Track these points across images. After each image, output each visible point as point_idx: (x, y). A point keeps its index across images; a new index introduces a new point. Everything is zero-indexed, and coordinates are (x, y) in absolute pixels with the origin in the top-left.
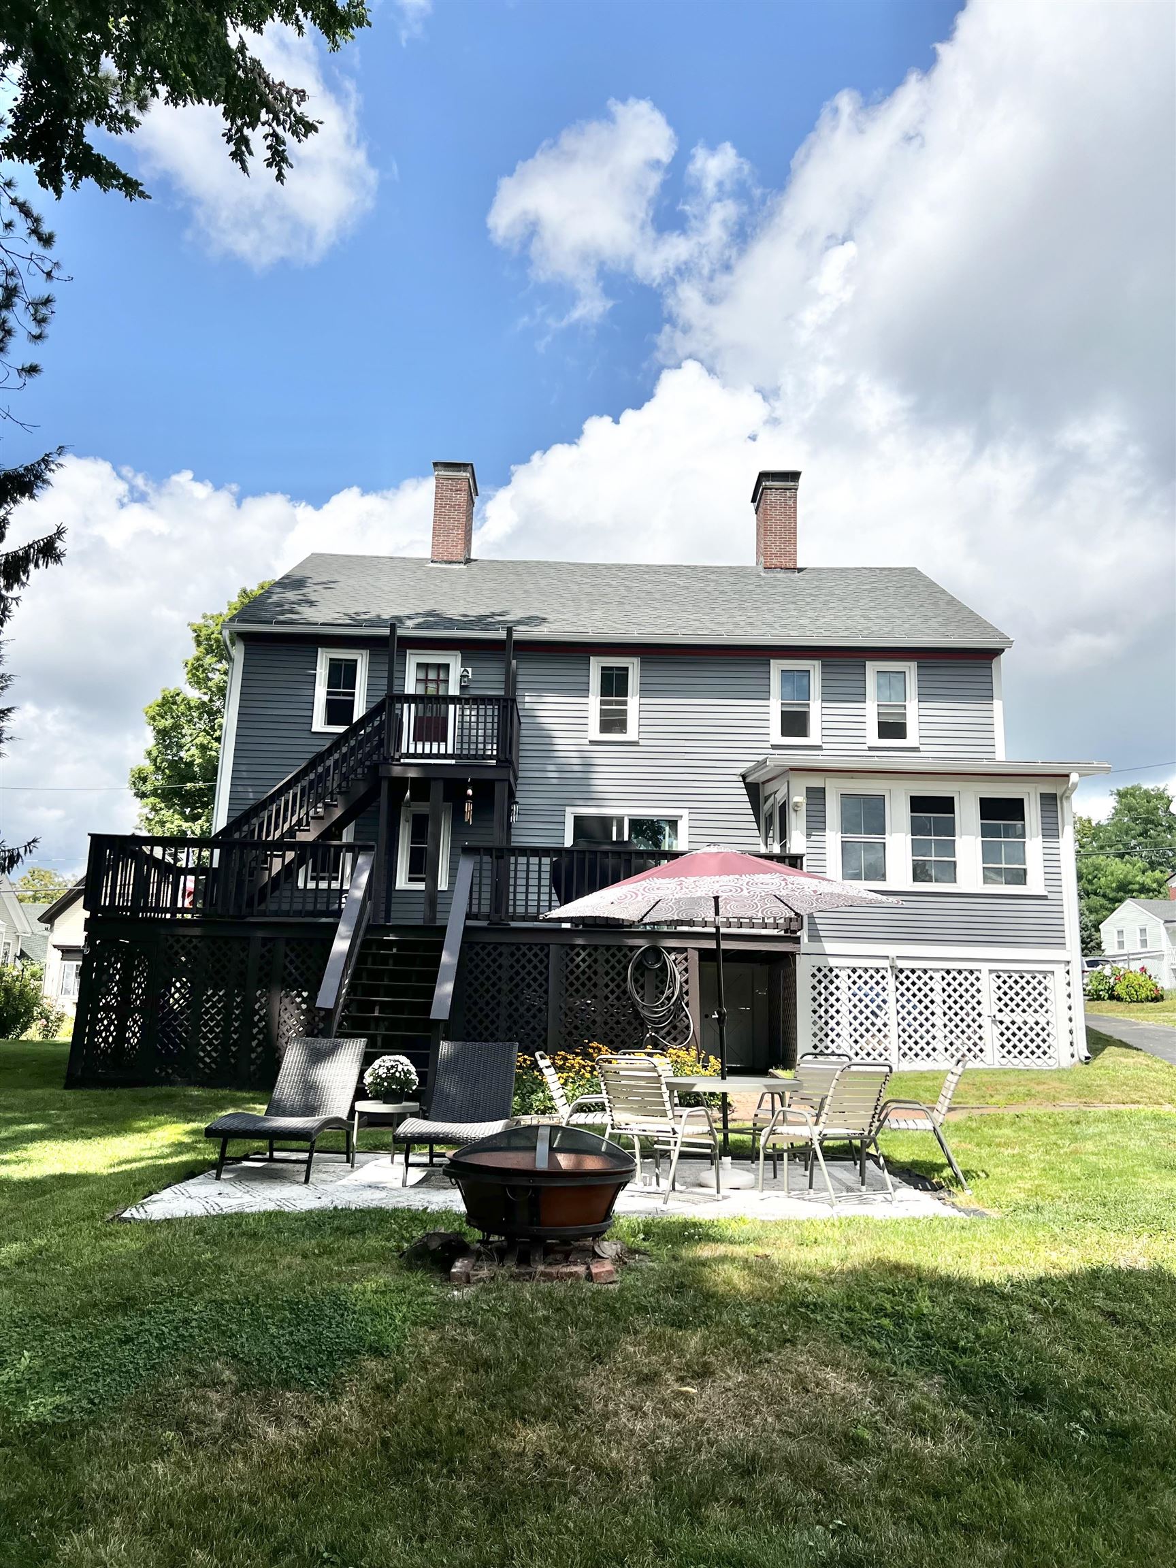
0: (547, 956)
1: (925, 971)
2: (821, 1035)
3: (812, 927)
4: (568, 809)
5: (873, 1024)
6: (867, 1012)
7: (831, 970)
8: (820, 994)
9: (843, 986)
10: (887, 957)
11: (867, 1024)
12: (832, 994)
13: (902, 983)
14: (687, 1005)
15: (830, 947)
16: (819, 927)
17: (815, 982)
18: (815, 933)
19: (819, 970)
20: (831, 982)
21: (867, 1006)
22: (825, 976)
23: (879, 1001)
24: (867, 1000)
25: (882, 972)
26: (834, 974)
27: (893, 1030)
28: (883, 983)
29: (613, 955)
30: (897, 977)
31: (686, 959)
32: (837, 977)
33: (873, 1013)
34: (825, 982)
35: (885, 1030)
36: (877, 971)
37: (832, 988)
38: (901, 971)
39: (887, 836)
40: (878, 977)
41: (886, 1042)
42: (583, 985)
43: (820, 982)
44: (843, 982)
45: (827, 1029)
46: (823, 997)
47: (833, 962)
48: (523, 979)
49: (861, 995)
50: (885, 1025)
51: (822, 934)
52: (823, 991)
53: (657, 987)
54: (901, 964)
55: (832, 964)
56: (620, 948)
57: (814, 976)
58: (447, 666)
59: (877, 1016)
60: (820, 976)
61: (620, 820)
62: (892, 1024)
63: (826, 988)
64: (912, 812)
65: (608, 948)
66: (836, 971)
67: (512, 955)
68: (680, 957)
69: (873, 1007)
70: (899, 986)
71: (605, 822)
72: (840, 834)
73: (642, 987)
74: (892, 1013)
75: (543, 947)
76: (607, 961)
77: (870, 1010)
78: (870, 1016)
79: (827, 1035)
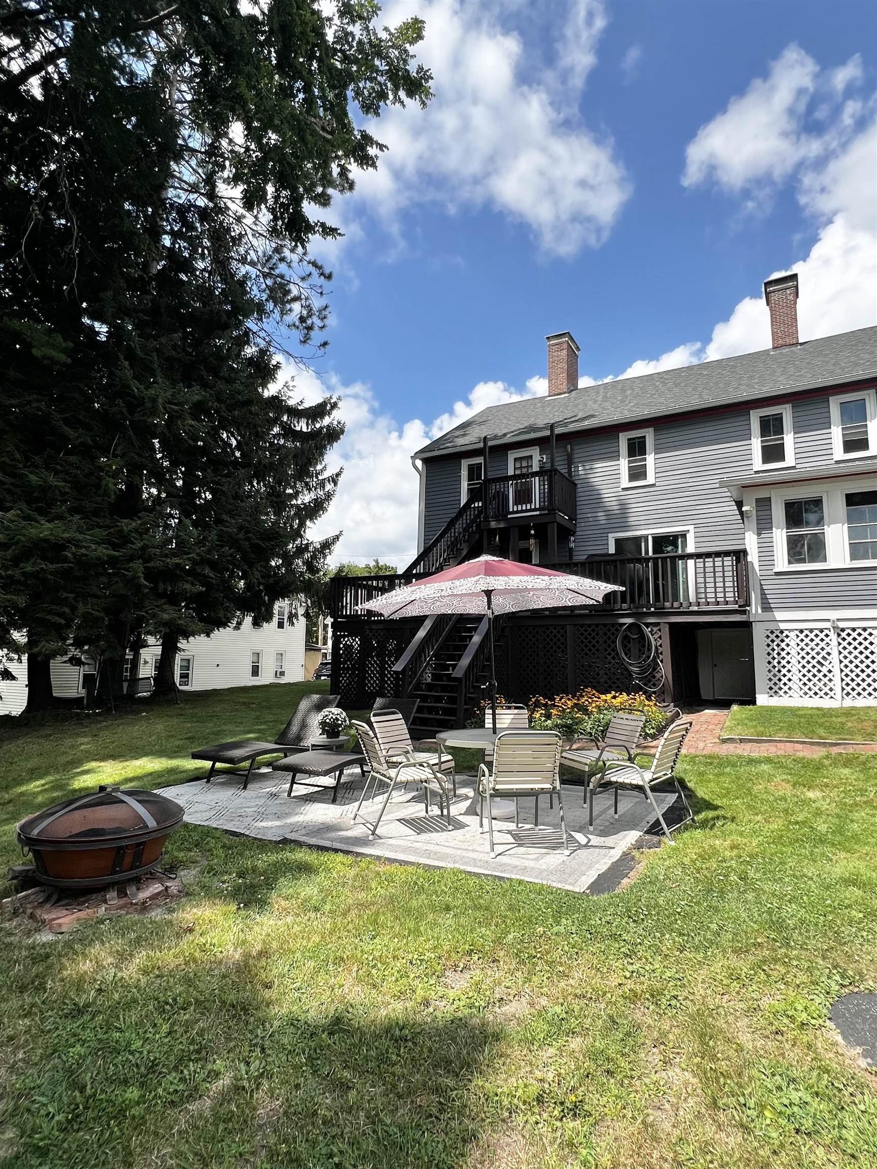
0: (566, 632)
1: (865, 629)
2: (775, 680)
3: (765, 601)
4: (610, 535)
5: (819, 671)
6: (814, 662)
7: (782, 632)
8: (773, 650)
9: (793, 644)
10: (828, 620)
11: (815, 671)
12: (783, 650)
13: (844, 639)
14: (662, 661)
15: (779, 615)
16: (770, 601)
17: (769, 641)
18: (767, 606)
19: (772, 632)
20: (782, 641)
21: (813, 658)
22: (777, 637)
23: (823, 653)
24: (813, 653)
25: (826, 632)
26: (784, 634)
27: (837, 676)
28: (827, 640)
29: (609, 630)
30: (839, 635)
31: (660, 630)
32: (787, 636)
33: (819, 662)
34: (777, 641)
35: (830, 676)
36: (822, 631)
37: (783, 645)
38: (843, 630)
39: (826, 527)
40: (822, 635)
41: (831, 685)
42: (590, 650)
43: (773, 641)
44: (793, 640)
45: (780, 675)
46: (776, 652)
47: (782, 626)
48: (552, 648)
49: (808, 649)
50: (830, 671)
51: (772, 606)
52: (776, 648)
53: (640, 650)
54: (842, 625)
55: (782, 628)
56: (613, 625)
57: (768, 637)
58: (531, 457)
59: (822, 665)
60: (773, 637)
61: (646, 538)
62: (836, 671)
63: (778, 645)
64: (847, 506)
65: (605, 625)
66: (786, 633)
67: (545, 632)
68: (655, 629)
69: (819, 658)
70: (841, 641)
71: (637, 540)
72: (785, 530)
73: (629, 650)
74: (836, 662)
75: (563, 627)
76: (605, 634)
77: (816, 660)
78: (816, 665)
79: (780, 680)
